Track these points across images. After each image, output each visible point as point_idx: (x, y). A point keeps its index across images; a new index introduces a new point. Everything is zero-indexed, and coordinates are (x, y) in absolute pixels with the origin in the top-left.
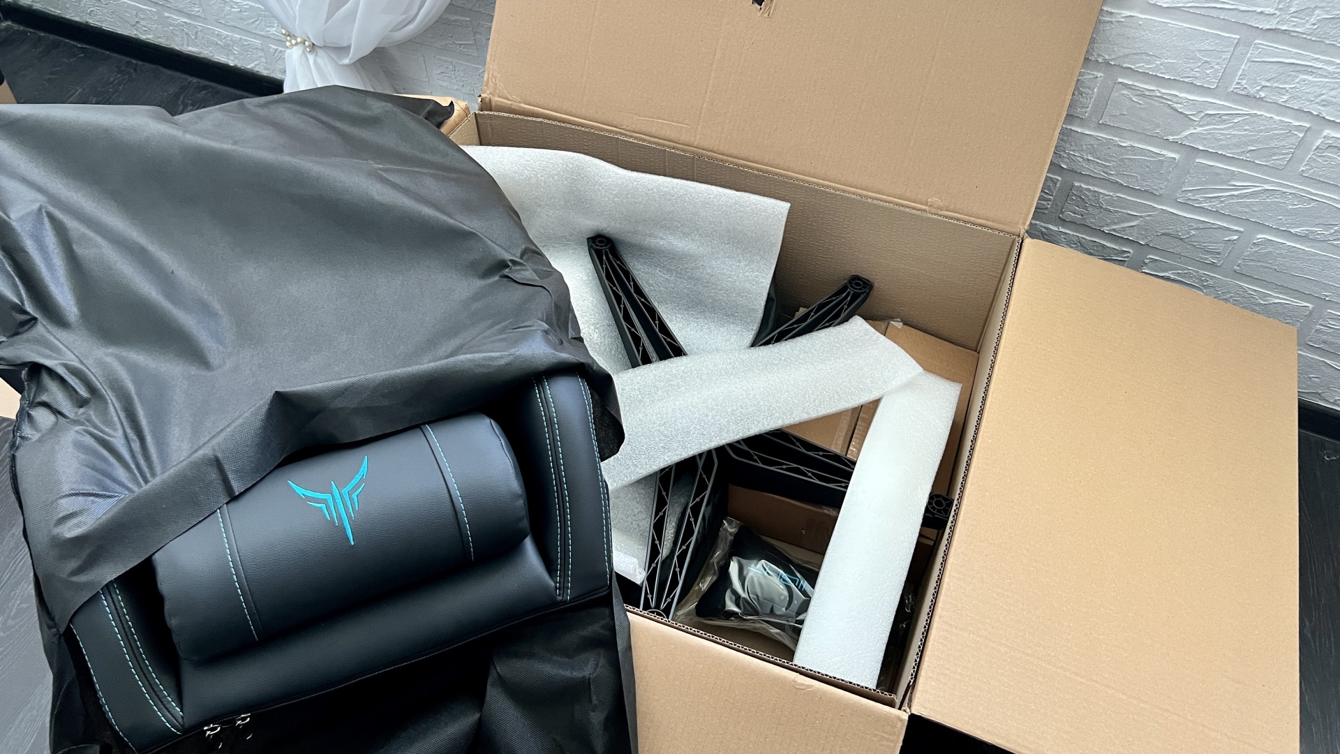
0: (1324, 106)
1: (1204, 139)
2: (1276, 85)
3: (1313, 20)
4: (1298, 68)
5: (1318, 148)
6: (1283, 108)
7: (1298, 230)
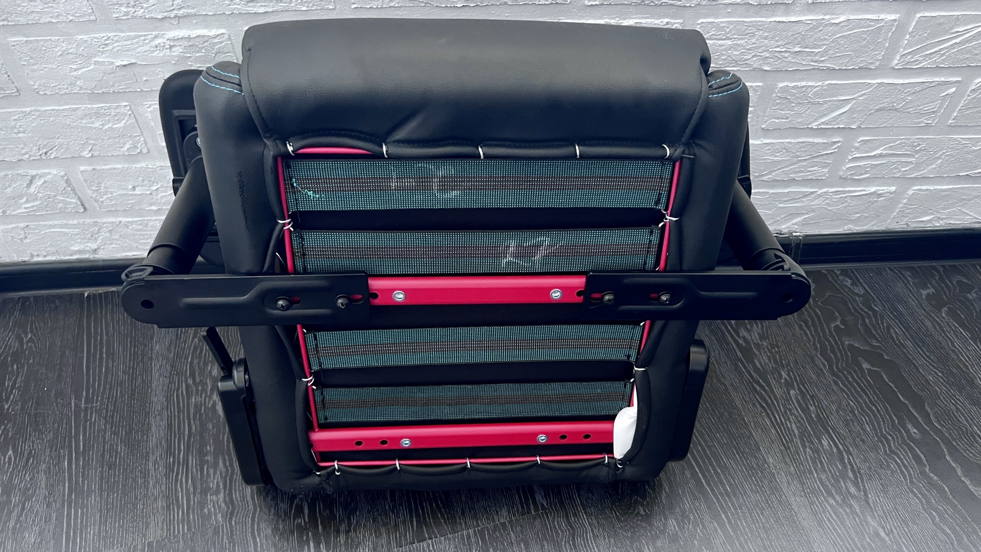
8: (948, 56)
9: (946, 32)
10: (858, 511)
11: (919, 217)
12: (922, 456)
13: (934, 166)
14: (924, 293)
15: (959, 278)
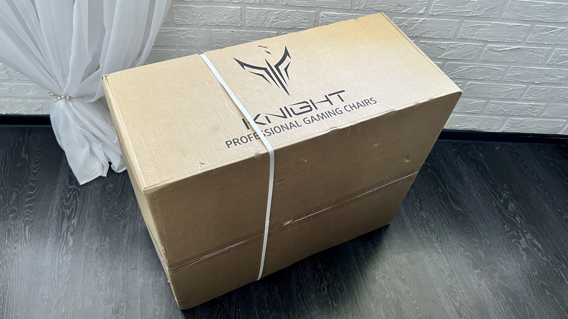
0: (487, 37)
1: (450, 55)
2: (472, 33)
3: (483, 11)
4: (479, 27)
5: (486, 51)
6: (475, 40)
7: (480, 78)
8: (458, 75)
9: (457, 68)
10: (418, 210)
11: (454, 125)
12: (441, 197)
13: (457, 108)
14: (454, 150)
15: (467, 147)
